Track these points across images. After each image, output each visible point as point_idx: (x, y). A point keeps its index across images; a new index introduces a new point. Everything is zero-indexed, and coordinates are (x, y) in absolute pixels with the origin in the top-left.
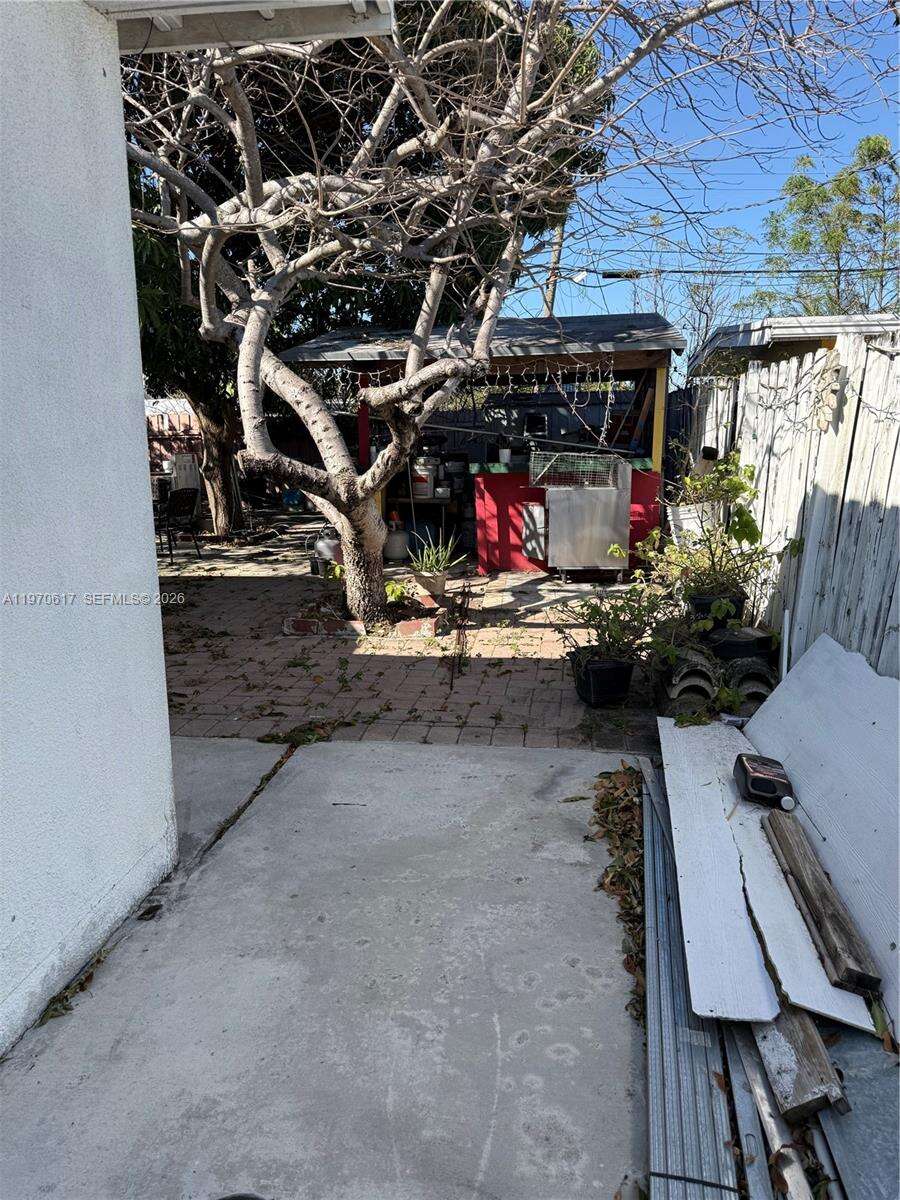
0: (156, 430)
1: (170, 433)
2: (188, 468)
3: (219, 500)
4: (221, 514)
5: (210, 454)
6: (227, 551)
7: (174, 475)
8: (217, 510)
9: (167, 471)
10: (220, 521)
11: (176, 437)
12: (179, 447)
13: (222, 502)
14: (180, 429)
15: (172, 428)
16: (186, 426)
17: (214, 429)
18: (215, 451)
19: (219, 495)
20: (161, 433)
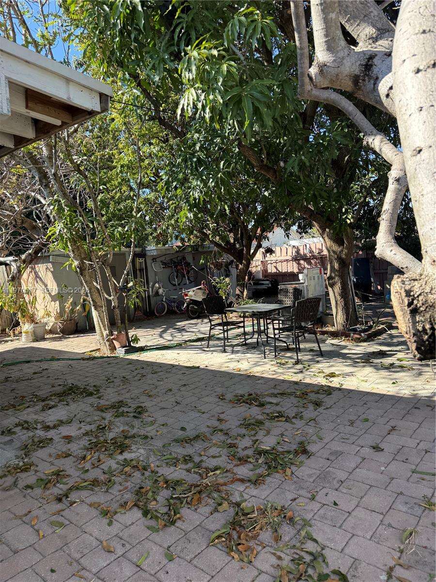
0: (302, 253)
1: (310, 254)
2: (316, 278)
3: (339, 302)
4: (340, 313)
5: (332, 268)
6: (345, 347)
7: (306, 284)
8: (337, 310)
9: (301, 281)
10: (339, 318)
11: (314, 257)
12: (316, 263)
13: (341, 303)
14: (316, 252)
15: (311, 251)
16: (319, 249)
17: (336, 248)
18: (336, 266)
19: (339, 298)
20: (305, 255)
